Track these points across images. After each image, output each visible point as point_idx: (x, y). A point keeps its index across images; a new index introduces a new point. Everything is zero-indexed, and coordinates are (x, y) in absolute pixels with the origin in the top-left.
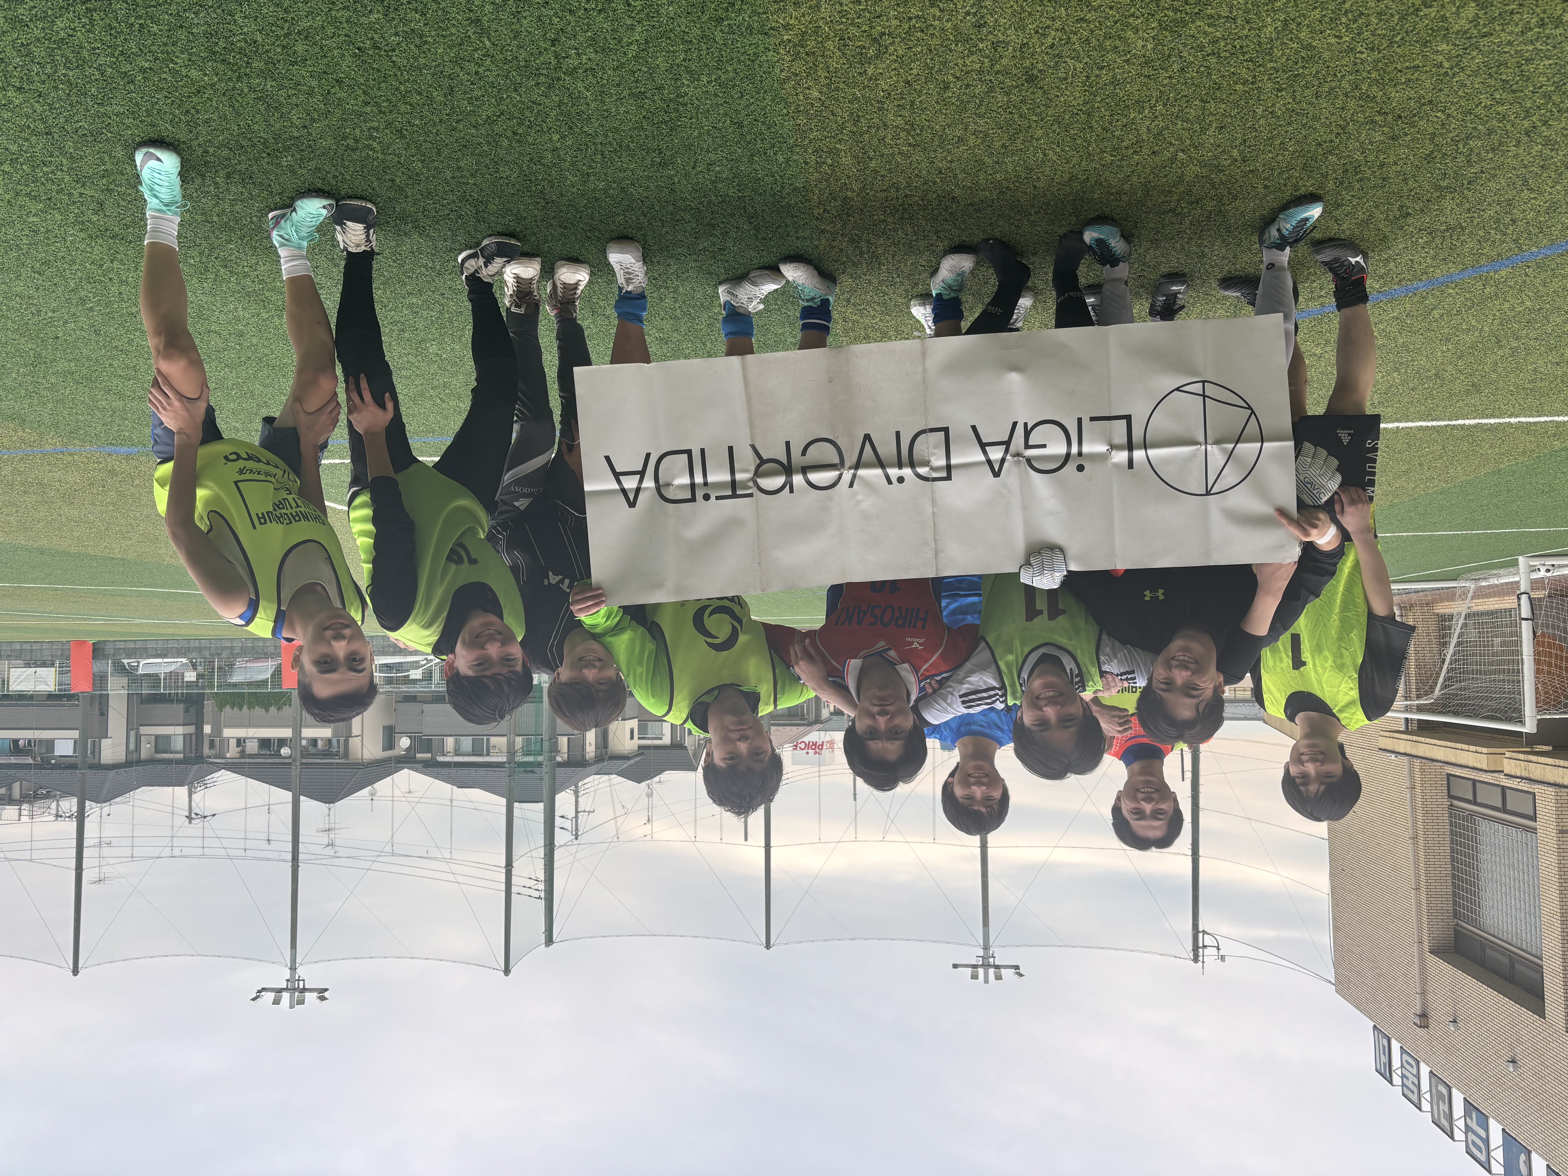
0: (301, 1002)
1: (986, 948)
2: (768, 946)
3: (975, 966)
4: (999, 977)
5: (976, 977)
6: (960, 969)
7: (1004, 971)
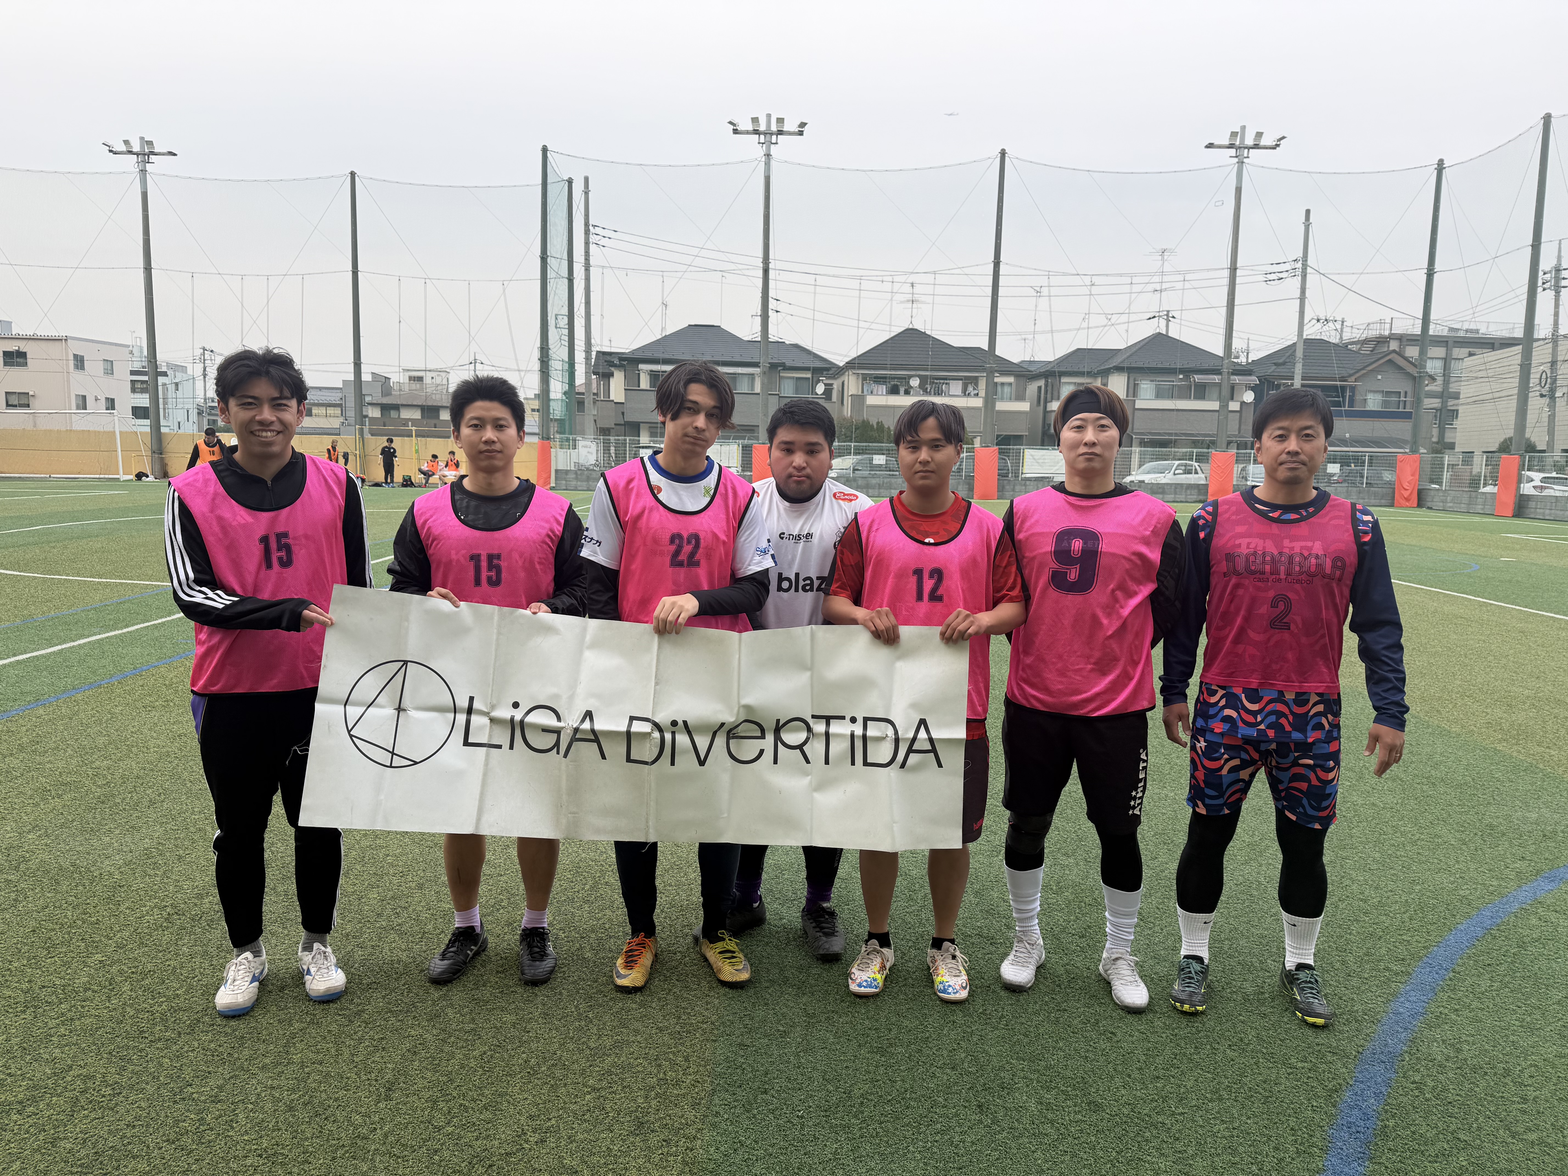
0: (755, 120)
1: (143, 172)
2: (353, 174)
3: (153, 153)
4: (126, 142)
5: (150, 143)
6: (165, 151)
7: (123, 148)
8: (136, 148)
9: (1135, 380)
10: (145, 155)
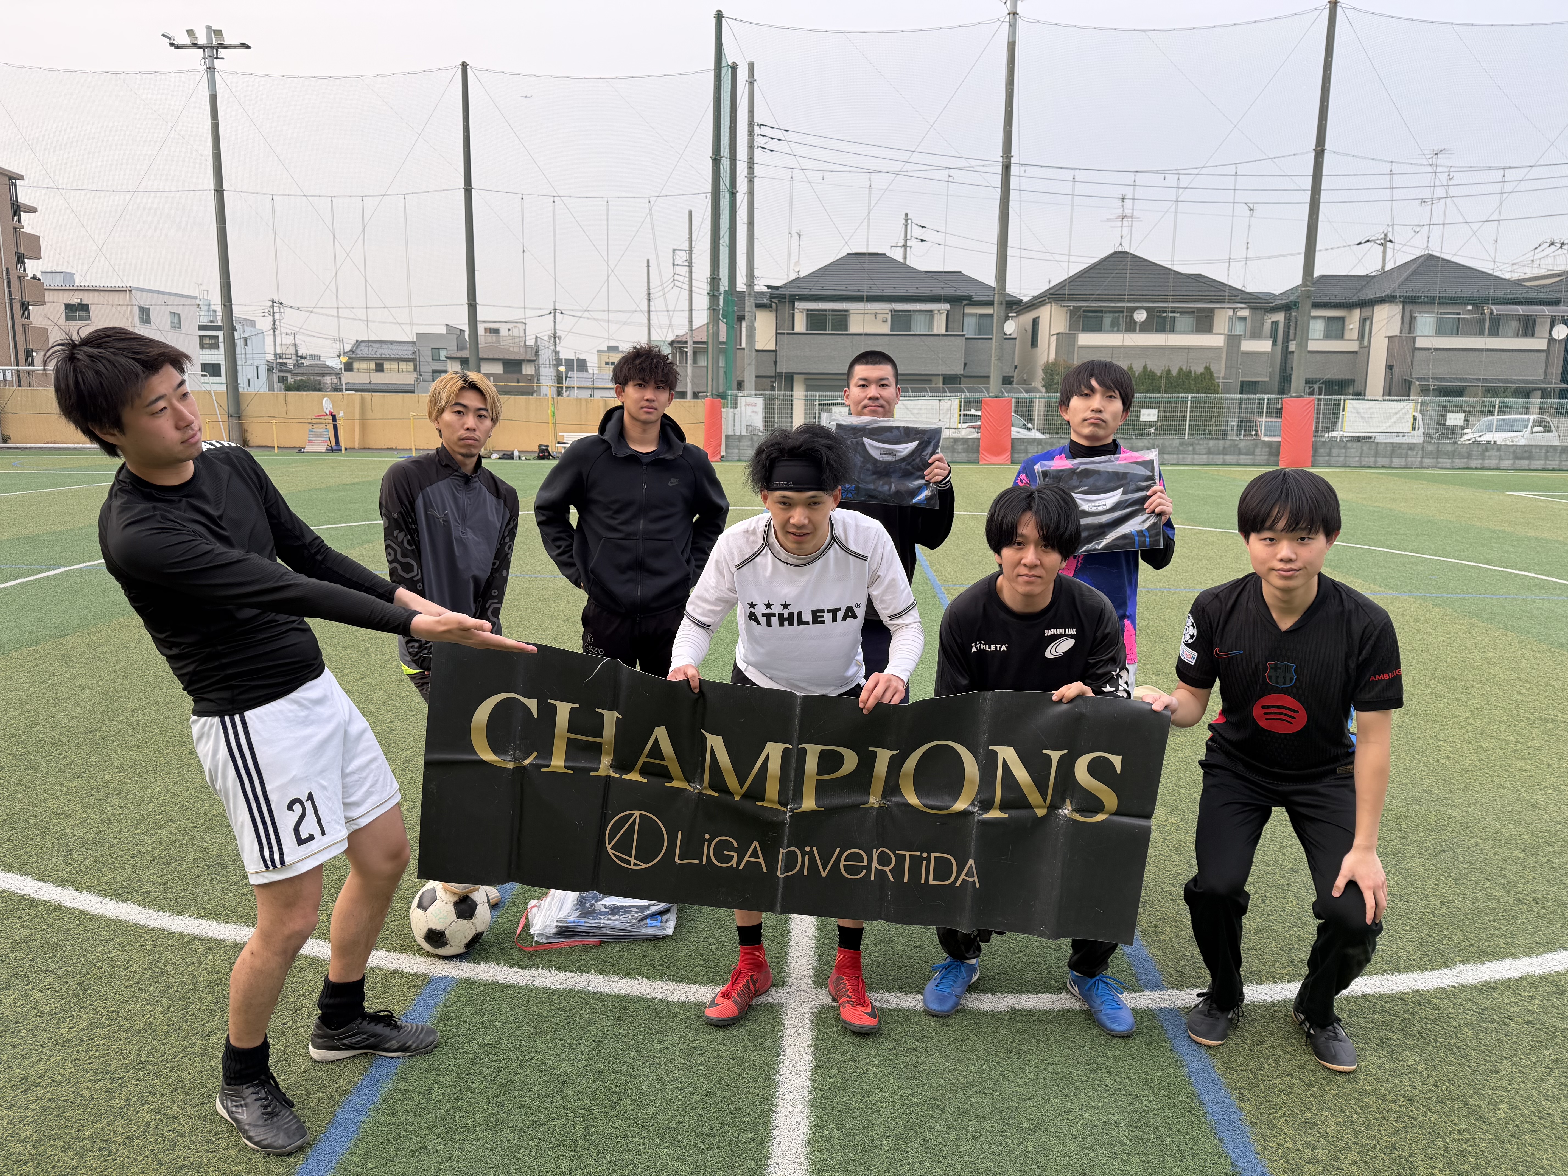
1: (211, 69)
2: (464, 66)
3: (222, 46)
4: (190, 32)
5: (218, 33)
6: (236, 42)
7: (186, 40)
8: (202, 40)
9: (1411, 313)
10: (212, 48)
